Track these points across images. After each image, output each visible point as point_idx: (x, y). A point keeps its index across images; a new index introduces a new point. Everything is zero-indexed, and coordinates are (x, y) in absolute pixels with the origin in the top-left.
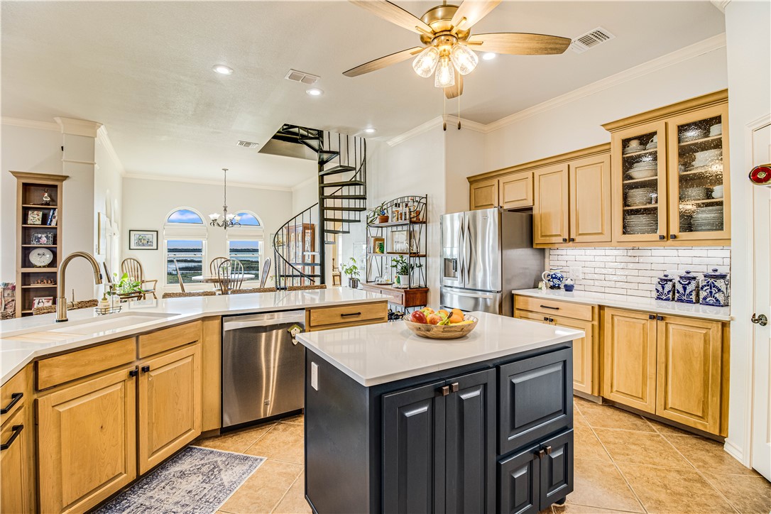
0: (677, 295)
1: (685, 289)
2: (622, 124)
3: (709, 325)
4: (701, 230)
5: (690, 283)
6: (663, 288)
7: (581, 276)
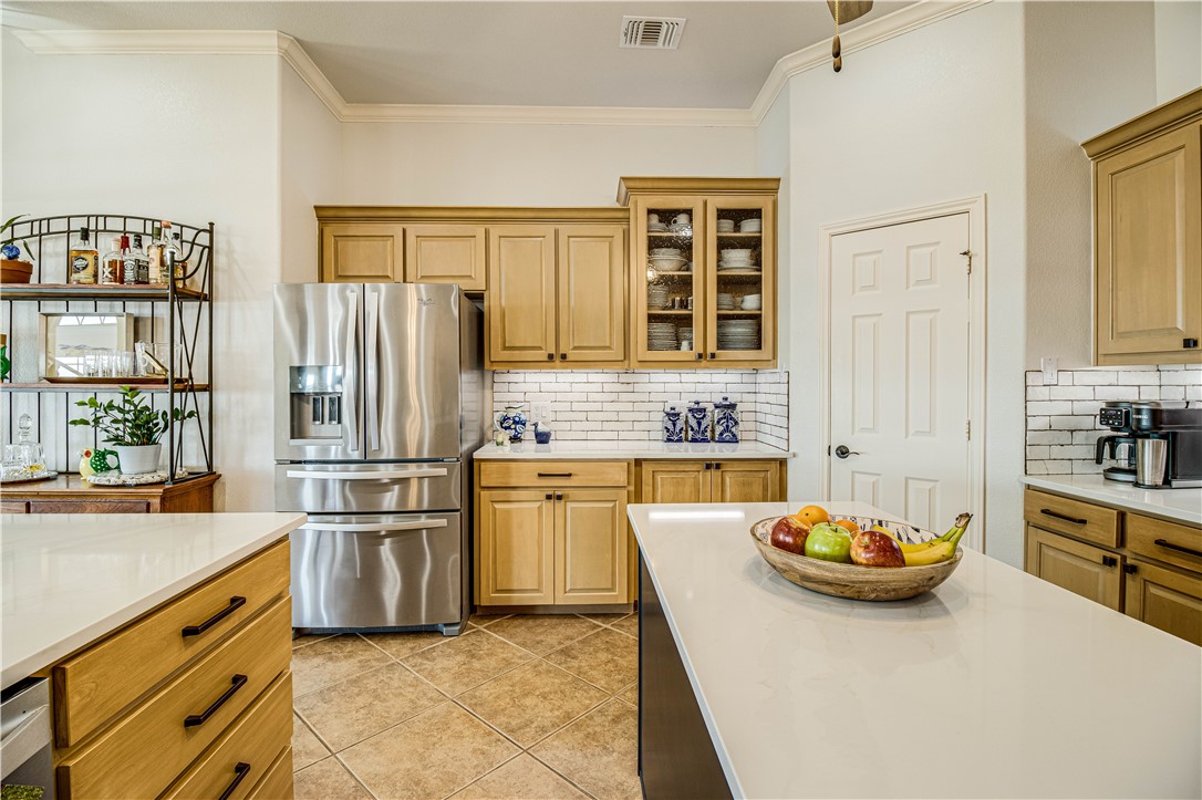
0: (690, 433)
1: (699, 424)
2: (649, 185)
3: (767, 466)
4: (735, 349)
5: (704, 416)
6: (674, 425)
7: (552, 416)
